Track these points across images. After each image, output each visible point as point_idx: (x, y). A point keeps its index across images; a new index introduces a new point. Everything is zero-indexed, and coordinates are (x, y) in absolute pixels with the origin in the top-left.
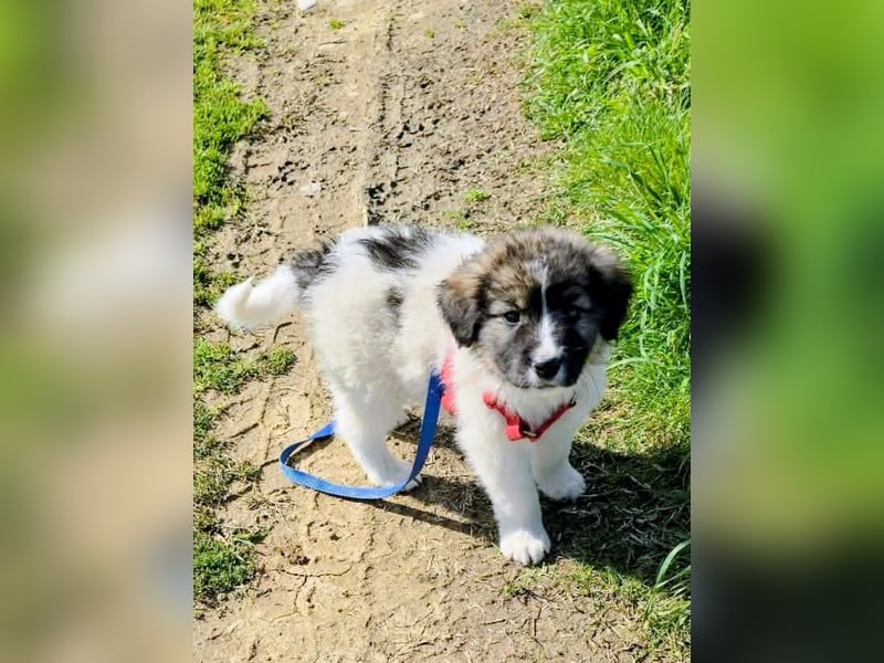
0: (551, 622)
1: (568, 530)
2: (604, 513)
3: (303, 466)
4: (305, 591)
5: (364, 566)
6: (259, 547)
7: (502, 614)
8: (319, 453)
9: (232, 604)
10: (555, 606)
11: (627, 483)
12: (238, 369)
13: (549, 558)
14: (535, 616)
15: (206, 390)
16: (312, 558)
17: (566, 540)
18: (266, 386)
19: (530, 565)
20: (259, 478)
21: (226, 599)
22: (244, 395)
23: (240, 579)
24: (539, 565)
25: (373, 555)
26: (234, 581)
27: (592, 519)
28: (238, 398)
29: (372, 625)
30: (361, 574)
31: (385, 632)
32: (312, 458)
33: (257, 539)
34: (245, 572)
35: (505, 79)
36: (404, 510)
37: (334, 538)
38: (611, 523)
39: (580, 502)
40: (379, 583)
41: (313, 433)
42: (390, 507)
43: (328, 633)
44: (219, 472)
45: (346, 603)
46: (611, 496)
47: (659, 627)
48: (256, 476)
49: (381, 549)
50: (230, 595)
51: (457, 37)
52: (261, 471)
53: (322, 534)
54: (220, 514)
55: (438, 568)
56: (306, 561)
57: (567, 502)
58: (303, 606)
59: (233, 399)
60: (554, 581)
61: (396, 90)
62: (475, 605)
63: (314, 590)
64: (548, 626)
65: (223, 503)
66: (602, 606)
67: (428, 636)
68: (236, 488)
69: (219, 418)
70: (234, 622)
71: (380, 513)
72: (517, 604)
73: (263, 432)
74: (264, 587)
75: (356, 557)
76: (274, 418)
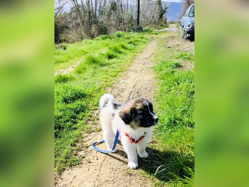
0: (134, 181)
1: (143, 164)
2: (151, 161)
3: (96, 146)
4: (88, 168)
5: (101, 165)
6: (83, 159)
7: (125, 178)
8: (100, 145)
9: (74, 168)
10: (136, 178)
11: (157, 156)
12: (91, 130)
13: (137, 168)
14: (131, 179)
15: (85, 133)
16: (92, 162)
17: (142, 166)
18: (95, 133)
19: (133, 169)
20: (88, 148)
21: (74, 167)
22: (91, 134)
23: (77, 164)
24: (135, 169)
25: (103, 163)
26: (76, 164)
27: (148, 162)
28: (90, 135)
29: (98, 176)
30: (100, 166)
31: (100, 178)
32: (98, 145)
33: (83, 158)
34: (79, 163)
35: (152, 92)
36: (112, 156)
37: (97, 159)
38: (152, 163)
39: (146, 159)
40: (102, 168)
41: (100, 141)
42: (109, 155)
43: (90, 176)
44: (81, 146)
45: (95, 171)
46: (153, 159)
47: (157, 185)
48: (87, 147)
49: (105, 162)
50: (75, 167)
51: (145, 87)
52: (89, 146)
53: (95, 158)
54: (79, 153)
55: (115, 167)
56: (90, 163)
57: (144, 158)
58: (87, 170)
59: (89, 135)
60: (137, 173)
61: (133, 93)
62: (120, 175)
63: (90, 168)
64: (133, 181)
65: (80, 151)
66: (146, 179)
67: (109, 180)
68: (84, 149)
69: (85, 137)
70: (74, 171)
71: (107, 156)
72: (128, 176)
73: (92, 140)
74: (81, 166)
75: (100, 163)
76: (94, 138)
